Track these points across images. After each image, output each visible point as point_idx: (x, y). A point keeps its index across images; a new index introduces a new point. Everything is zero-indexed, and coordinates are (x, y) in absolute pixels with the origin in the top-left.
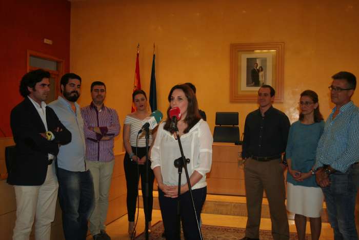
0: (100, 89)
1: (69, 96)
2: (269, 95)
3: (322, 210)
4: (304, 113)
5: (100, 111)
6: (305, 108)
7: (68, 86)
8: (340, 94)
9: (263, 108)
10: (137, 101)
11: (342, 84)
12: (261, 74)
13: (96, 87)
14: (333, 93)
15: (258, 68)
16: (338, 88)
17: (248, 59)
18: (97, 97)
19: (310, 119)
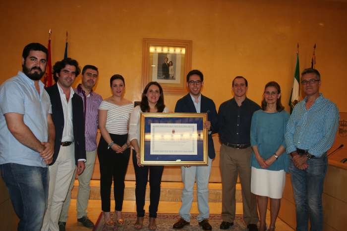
0: (93, 74)
13: (89, 71)
15: (168, 62)
17: (160, 54)
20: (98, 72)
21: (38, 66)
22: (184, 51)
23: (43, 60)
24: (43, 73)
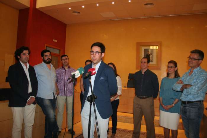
3: (179, 123)
4: (170, 72)
5: (67, 69)
6: (170, 69)
7: (44, 57)
8: (194, 62)
9: (143, 70)
11: (196, 56)
14: (190, 61)
15: (149, 54)
16: (193, 58)
17: (145, 49)
18: (64, 63)
19: (172, 76)
21: (49, 58)
22: (157, 48)
23: (49, 55)
24: (51, 60)
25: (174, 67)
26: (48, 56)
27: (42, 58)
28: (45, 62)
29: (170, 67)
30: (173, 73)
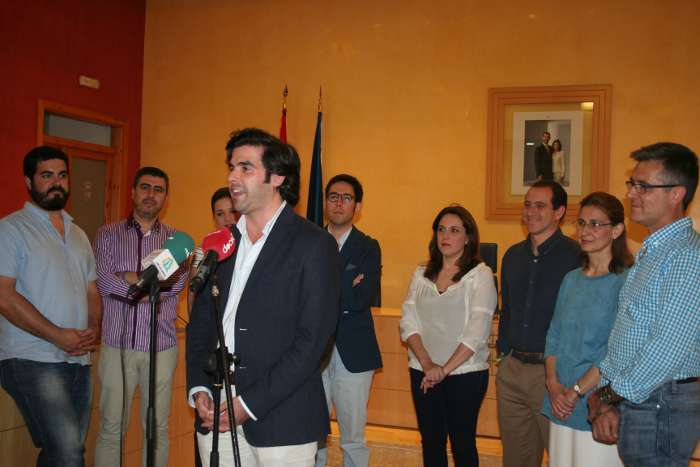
0: (153, 185)
1: (45, 200)
2: (550, 205)
5: (149, 233)
7: (38, 178)
9: (536, 237)
10: (219, 215)
12: (556, 157)
15: (550, 143)
17: (528, 123)
20: (167, 180)
21: (58, 184)
23: (62, 172)
24: (67, 196)
25: (608, 222)
26: (56, 175)
27: (28, 181)
28: (38, 199)
29: (588, 222)
30: (605, 247)
